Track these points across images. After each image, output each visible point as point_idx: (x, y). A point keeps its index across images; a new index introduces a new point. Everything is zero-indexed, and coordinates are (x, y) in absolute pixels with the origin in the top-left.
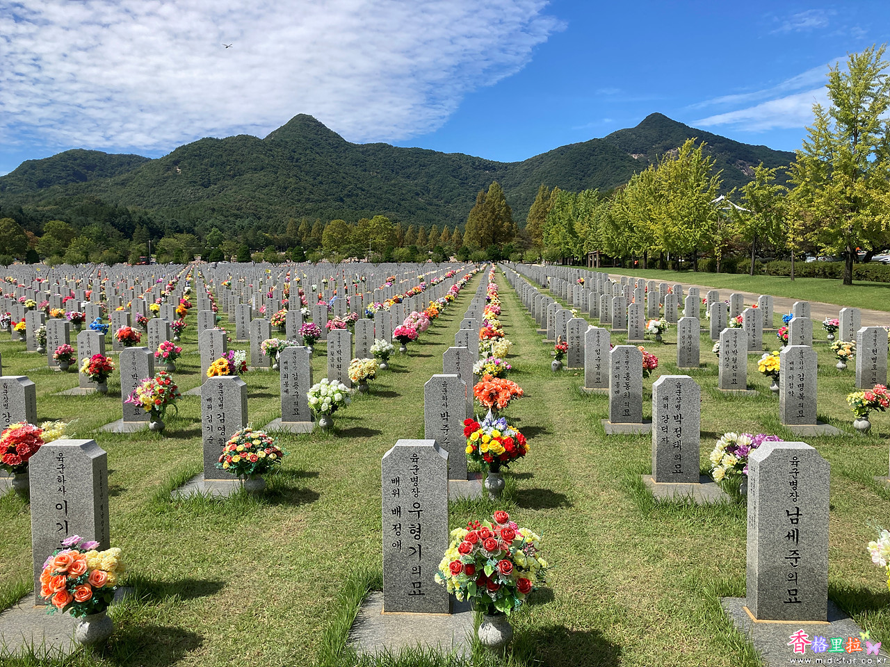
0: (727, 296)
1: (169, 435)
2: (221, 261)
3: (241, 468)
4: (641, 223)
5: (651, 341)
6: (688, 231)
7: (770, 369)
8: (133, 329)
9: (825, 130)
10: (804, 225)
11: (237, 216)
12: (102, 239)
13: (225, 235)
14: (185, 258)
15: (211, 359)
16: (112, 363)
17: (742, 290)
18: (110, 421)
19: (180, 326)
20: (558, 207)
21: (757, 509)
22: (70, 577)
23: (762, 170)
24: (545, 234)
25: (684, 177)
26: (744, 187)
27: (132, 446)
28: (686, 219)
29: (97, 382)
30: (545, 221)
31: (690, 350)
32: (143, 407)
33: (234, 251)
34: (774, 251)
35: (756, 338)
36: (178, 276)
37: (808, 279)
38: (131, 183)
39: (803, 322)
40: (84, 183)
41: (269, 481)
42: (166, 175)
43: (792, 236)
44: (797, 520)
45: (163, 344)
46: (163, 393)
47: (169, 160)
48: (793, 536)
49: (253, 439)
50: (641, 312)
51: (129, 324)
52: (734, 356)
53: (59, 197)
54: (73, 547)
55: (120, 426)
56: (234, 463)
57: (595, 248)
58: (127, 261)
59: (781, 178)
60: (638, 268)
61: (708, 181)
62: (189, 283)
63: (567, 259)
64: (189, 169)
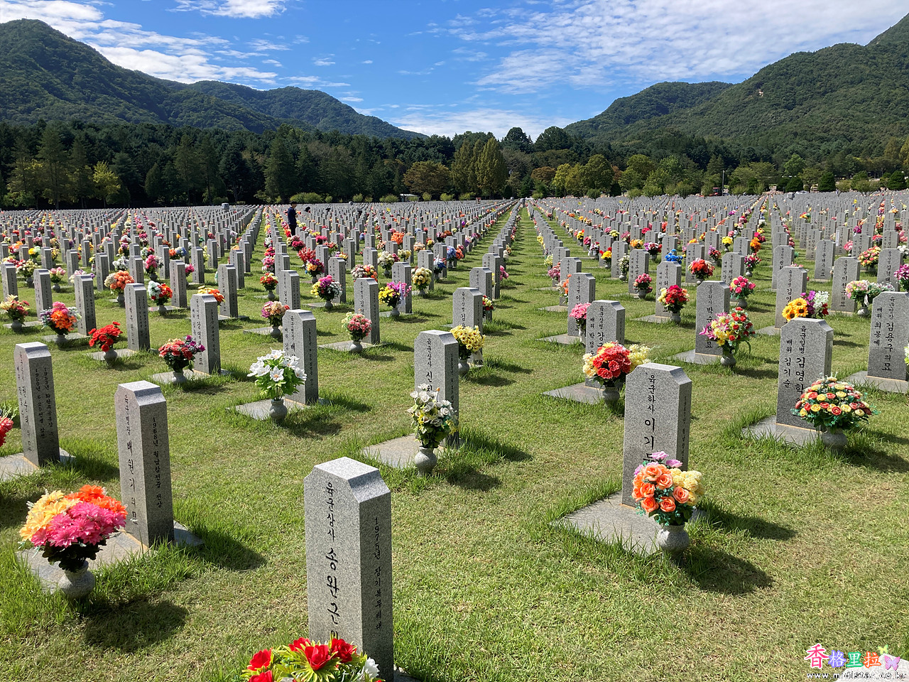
1: (740, 372)
2: (799, 191)
3: (820, 419)
8: (706, 262)
11: (822, 140)
12: (678, 171)
13: (807, 162)
14: (759, 188)
15: (787, 298)
16: (687, 295)
18: (683, 351)
19: (754, 261)
22: (658, 488)
27: (703, 378)
29: (671, 312)
32: (716, 340)
33: (814, 179)
36: (752, 208)
38: (709, 112)
40: (665, 116)
41: (852, 438)
42: (747, 100)
45: (736, 279)
46: (737, 329)
47: (751, 83)
49: (836, 390)
51: (703, 258)
53: (641, 132)
54: (660, 461)
55: (691, 357)
56: (812, 412)
58: (700, 192)
62: (763, 215)
64: (773, 91)
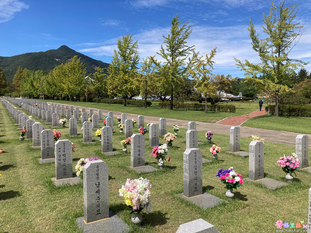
0: (88, 110)
4: (59, 84)
5: (61, 127)
6: (76, 88)
7: (99, 135)
9: (117, 58)
10: (113, 87)
17: (94, 108)
20: (26, 76)
21: (86, 185)
23: (99, 69)
24: (21, 86)
25: (74, 69)
26: (94, 74)
28: (75, 83)
30: (21, 81)
31: (74, 129)
34: (104, 95)
35: (97, 124)
37: (114, 104)
39: (110, 118)
43: (109, 91)
44: (99, 186)
48: (98, 192)
50: (57, 116)
52: (88, 131)
57: (42, 92)
59: (105, 71)
60: (59, 100)
61: (82, 71)
63: (31, 96)
